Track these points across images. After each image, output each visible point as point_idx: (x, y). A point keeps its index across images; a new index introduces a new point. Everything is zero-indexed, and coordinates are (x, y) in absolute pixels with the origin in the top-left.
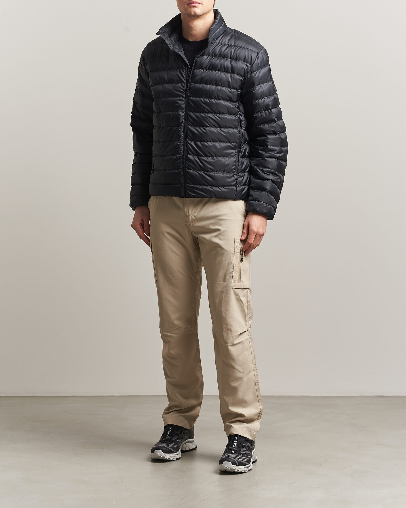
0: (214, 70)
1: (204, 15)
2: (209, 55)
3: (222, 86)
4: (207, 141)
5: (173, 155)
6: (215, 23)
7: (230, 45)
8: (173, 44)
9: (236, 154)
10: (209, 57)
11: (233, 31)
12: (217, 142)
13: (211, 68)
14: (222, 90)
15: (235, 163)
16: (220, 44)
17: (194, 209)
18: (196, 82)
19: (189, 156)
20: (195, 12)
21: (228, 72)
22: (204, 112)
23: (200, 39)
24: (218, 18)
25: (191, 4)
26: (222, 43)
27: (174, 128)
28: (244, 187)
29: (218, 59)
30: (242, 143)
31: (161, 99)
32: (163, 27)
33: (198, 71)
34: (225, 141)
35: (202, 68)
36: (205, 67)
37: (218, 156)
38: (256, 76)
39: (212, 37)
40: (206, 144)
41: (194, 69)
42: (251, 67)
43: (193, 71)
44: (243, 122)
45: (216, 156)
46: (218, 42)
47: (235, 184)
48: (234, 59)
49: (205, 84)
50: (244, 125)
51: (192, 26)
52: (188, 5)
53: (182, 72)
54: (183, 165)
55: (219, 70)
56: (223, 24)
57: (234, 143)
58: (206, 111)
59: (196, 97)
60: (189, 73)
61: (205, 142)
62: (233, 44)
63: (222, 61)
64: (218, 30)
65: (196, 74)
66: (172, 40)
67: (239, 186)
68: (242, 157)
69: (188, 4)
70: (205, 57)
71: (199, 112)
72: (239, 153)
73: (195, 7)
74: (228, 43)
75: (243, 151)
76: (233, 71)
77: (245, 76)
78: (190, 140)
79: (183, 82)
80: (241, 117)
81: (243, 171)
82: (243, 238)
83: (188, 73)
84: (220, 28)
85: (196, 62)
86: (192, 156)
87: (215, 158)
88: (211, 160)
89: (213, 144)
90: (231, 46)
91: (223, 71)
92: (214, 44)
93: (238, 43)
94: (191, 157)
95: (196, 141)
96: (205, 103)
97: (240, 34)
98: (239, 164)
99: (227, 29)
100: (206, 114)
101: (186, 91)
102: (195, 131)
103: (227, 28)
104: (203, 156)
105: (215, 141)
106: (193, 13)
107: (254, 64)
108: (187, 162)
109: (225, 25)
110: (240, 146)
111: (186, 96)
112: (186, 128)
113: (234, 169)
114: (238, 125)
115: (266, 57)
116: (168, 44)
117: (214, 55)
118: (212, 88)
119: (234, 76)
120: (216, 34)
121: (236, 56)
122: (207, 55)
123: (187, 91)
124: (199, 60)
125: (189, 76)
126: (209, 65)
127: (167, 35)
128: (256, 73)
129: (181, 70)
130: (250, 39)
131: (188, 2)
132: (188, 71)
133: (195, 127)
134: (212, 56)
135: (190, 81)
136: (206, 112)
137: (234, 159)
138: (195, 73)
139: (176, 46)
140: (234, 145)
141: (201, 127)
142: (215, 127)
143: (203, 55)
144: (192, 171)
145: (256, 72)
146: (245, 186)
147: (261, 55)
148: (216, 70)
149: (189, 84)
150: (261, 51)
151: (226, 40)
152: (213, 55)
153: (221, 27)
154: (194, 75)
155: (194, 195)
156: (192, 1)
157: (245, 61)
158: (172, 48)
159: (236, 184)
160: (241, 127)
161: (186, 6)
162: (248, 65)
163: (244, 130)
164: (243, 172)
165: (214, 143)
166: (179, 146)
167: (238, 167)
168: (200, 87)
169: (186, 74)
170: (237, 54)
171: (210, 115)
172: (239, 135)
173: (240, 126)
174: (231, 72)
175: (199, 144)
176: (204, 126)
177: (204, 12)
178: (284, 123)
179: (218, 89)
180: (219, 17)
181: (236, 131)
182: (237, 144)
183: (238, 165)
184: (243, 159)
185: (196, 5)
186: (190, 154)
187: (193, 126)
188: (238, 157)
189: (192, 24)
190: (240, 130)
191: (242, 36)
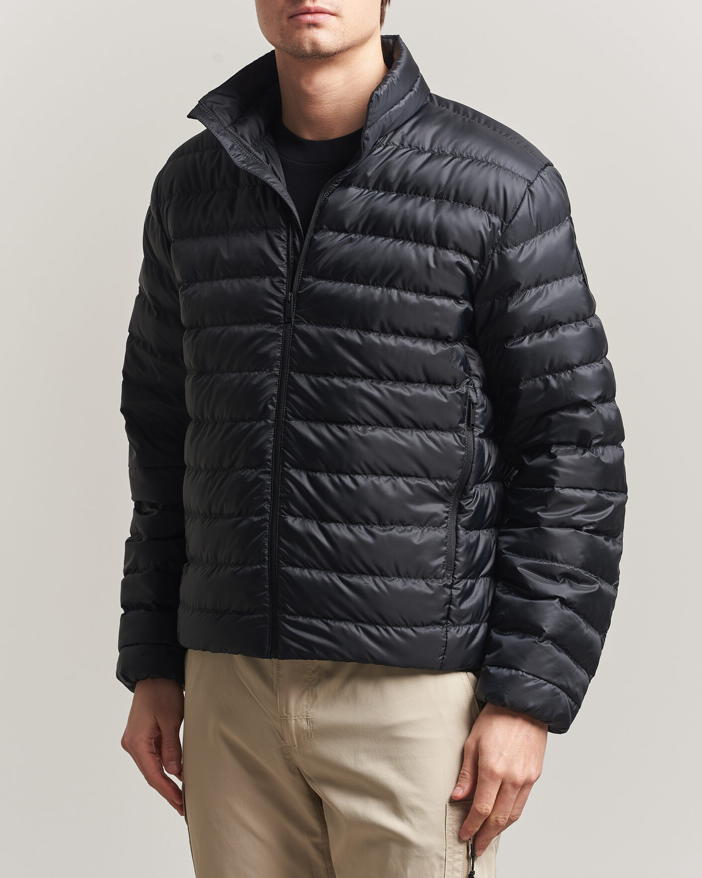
0: (380, 235)
1: (349, 53)
2: (366, 187)
3: (405, 288)
4: (352, 473)
5: (239, 515)
6: (389, 77)
7: (439, 152)
8: (245, 146)
9: (447, 518)
10: (367, 191)
11: (451, 107)
12: (385, 474)
13: (370, 227)
14: (403, 302)
15: (445, 548)
16: (405, 150)
17: (305, 697)
18: (322, 275)
19: (290, 520)
20: (314, 44)
21: (427, 242)
22: (343, 375)
23: (338, 132)
24: (399, 64)
25: (301, 17)
26: (410, 146)
27: (242, 424)
28: (472, 628)
29: (395, 198)
30: (471, 481)
31: (209, 330)
32: (212, 93)
33: (331, 239)
34: (413, 474)
35: (340, 229)
36: (350, 226)
37: (388, 522)
38: (521, 259)
39: (376, 126)
40: (347, 480)
41: (316, 231)
42: (507, 227)
43: (312, 239)
44: (479, 411)
45: (381, 523)
46: (398, 144)
47: (443, 618)
48: (448, 199)
49: (349, 280)
50: (481, 419)
51: (310, 89)
52: (291, 21)
53: (277, 241)
54: (270, 549)
55: (397, 237)
56: (417, 85)
57: (441, 479)
58: (350, 370)
59: (318, 324)
60: (298, 243)
61: (346, 473)
62: (449, 150)
63: (409, 205)
64: (398, 102)
65: (320, 248)
66: (242, 136)
67: (454, 625)
68: (469, 528)
69: (292, 17)
70: (353, 191)
71: (326, 375)
72: (458, 513)
73: (315, 25)
74: (431, 146)
75: (473, 508)
76: (442, 240)
77: (482, 257)
78: (294, 467)
79: (280, 274)
80: (472, 393)
81: (472, 573)
82: (461, 793)
83: (294, 243)
84: (407, 98)
85: (322, 208)
86: (298, 521)
87: (376, 530)
88: (363, 534)
89: (373, 482)
90: (441, 155)
91: (409, 240)
92: (385, 147)
93: (465, 145)
94: (296, 524)
95: (316, 471)
96: (348, 345)
97: (473, 118)
98: (460, 550)
99: (432, 100)
100: (350, 382)
101: (285, 303)
102: (312, 437)
103: (431, 95)
104: (336, 522)
105: (379, 472)
106: (308, 47)
107: (516, 218)
108: (283, 540)
109: (424, 86)
110: (462, 492)
111: (288, 321)
112: (283, 429)
113: (442, 566)
114: (462, 421)
115: (559, 193)
116: (227, 148)
117: (383, 184)
118: (372, 295)
119: (445, 254)
120: (391, 117)
121: (457, 191)
122: (359, 186)
123: (290, 302)
124: (331, 199)
125: (297, 254)
126: (366, 217)
127: (226, 119)
128: (523, 247)
129: (273, 234)
130: (507, 135)
131: (292, 10)
132: (294, 237)
133: (313, 425)
134: (375, 188)
135: (300, 270)
136: (350, 376)
137: (440, 534)
138: (319, 243)
139: (257, 154)
140: (444, 486)
141: (332, 422)
142: (380, 424)
143: (346, 184)
144: (297, 571)
145: (520, 247)
146: (478, 625)
147: (540, 188)
148: (386, 236)
149: (296, 279)
150: (542, 175)
151: (426, 135)
152: (381, 186)
153: (412, 93)
154: (315, 252)
155: (303, 652)
156: (302, 7)
157: (487, 208)
158: (243, 162)
159: (447, 617)
160: (471, 426)
161: (285, 22)
162: (493, 224)
163: (480, 436)
164: (472, 578)
165: (374, 479)
166: (258, 486)
167: (456, 559)
168: (333, 292)
169: (288, 245)
170: (459, 184)
171: (363, 385)
172: (463, 453)
173: (468, 424)
174: (435, 241)
175: (325, 479)
176: (342, 421)
177: (348, 41)
178: (618, 412)
179: (390, 297)
180: (403, 61)
181: (450, 438)
182: (452, 482)
183: (456, 552)
184: (474, 535)
185: (320, 18)
186: (293, 515)
187: (306, 418)
188: (456, 527)
189: (310, 82)
190: (467, 435)
191: (479, 122)
